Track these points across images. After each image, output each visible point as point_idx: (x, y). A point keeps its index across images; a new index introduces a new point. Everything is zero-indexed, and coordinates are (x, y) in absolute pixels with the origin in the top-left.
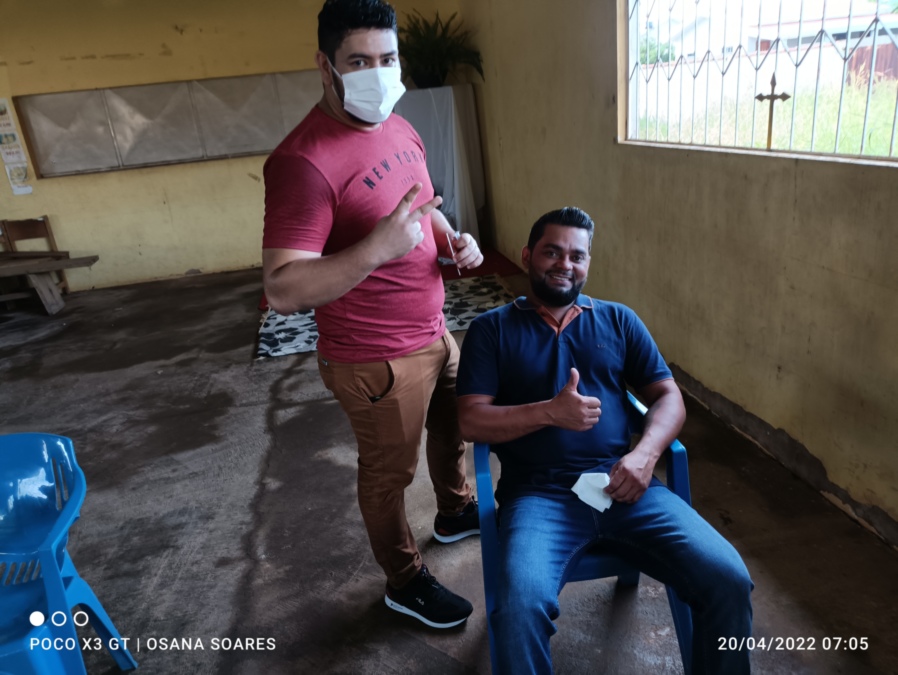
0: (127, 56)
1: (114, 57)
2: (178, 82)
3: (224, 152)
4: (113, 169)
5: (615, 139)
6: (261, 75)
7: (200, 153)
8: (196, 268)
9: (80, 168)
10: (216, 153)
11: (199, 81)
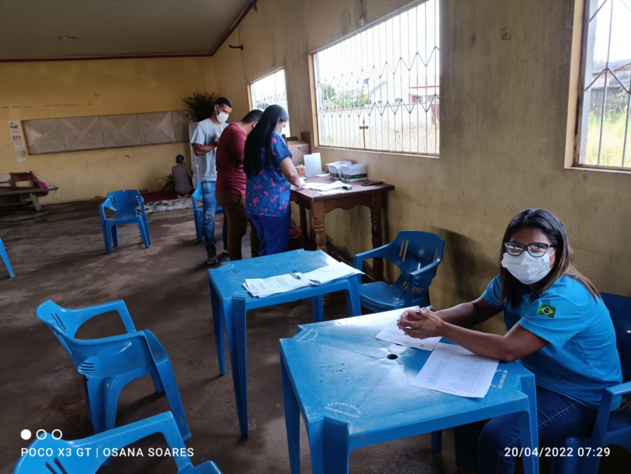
0: (73, 105)
1: (67, 105)
2: (95, 116)
3: (113, 145)
4: (62, 152)
6: (132, 114)
7: (102, 146)
8: (99, 195)
9: (48, 151)
10: (110, 146)
11: (104, 116)
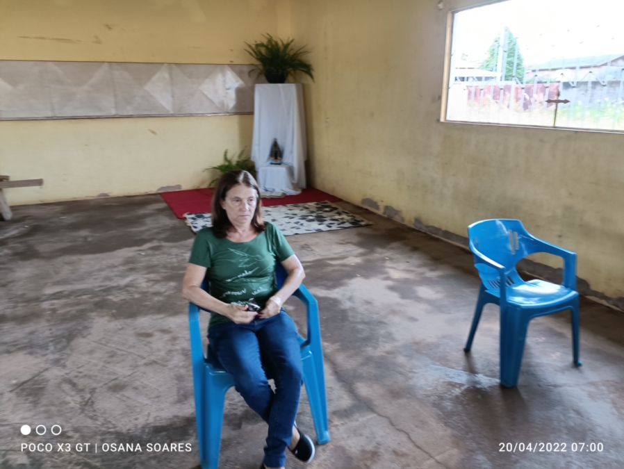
0: (69, 41)
1: (59, 40)
2: (103, 62)
3: (131, 113)
4: (47, 119)
5: (438, 120)
6: (163, 63)
8: (105, 192)
9: (22, 116)
11: (117, 63)
